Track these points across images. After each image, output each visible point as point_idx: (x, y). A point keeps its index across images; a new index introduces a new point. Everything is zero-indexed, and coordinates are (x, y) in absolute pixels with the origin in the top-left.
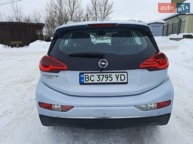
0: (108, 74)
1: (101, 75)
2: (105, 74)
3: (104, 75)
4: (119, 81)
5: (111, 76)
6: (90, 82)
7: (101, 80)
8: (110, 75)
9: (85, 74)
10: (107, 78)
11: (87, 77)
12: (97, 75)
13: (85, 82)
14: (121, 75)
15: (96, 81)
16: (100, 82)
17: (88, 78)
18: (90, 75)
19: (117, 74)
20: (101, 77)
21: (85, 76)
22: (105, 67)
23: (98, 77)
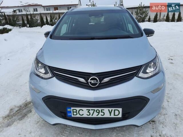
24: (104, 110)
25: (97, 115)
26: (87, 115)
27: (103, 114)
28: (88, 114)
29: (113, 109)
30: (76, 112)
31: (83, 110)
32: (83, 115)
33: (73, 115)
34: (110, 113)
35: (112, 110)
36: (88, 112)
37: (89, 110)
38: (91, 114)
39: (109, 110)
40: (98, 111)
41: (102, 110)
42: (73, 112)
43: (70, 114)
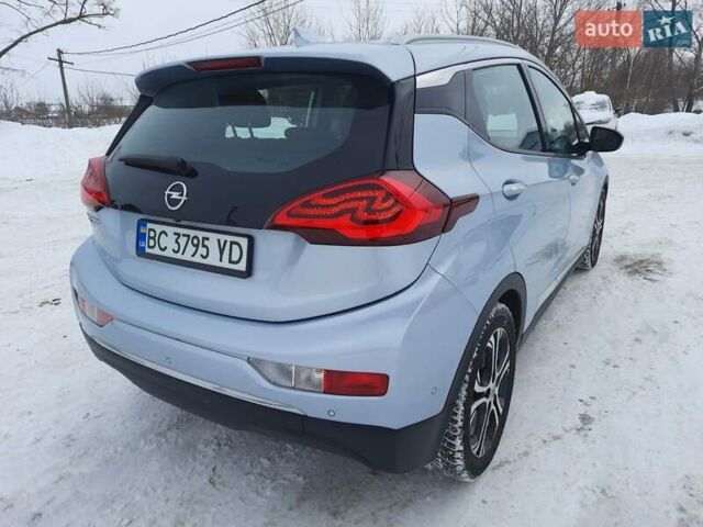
0: (201, 235)
1: (184, 235)
2: (192, 233)
3: (189, 236)
4: (225, 264)
5: (206, 243)
6: (156, 251)
7: (182, 250)
8: (204, 239)
9: (149, 226)
10: (197, 246)
11: (152, 234)
12: (175, 234)
13: (148, 250)
14: (232, 243)
15: (169, 253)
16: (179, 256)
17: (154, 238)
18: (159, 228)
19: (223, 238)
20: (183, 241)
21: (150, 230)
22: (178, 207)
23: (177, 242)
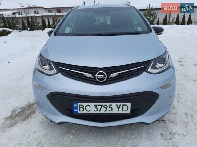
24: (112, 105)
25: (105, 111)
26: (94, 111)
27: (110, 109)
28: (96, 110)
29: (122, 104)
30: (83, 108)
31: (90, 106)
32: (90, 110)
33: (80, 111)
34: (119, 108)
35: (120, 105)
36: (96, 108)
37: (97, 105)
38: (99, 110)
39: (117, 105)
40: (105, 107)
41: (109, 105)
42: (80, 108)
43: (77, 110)
